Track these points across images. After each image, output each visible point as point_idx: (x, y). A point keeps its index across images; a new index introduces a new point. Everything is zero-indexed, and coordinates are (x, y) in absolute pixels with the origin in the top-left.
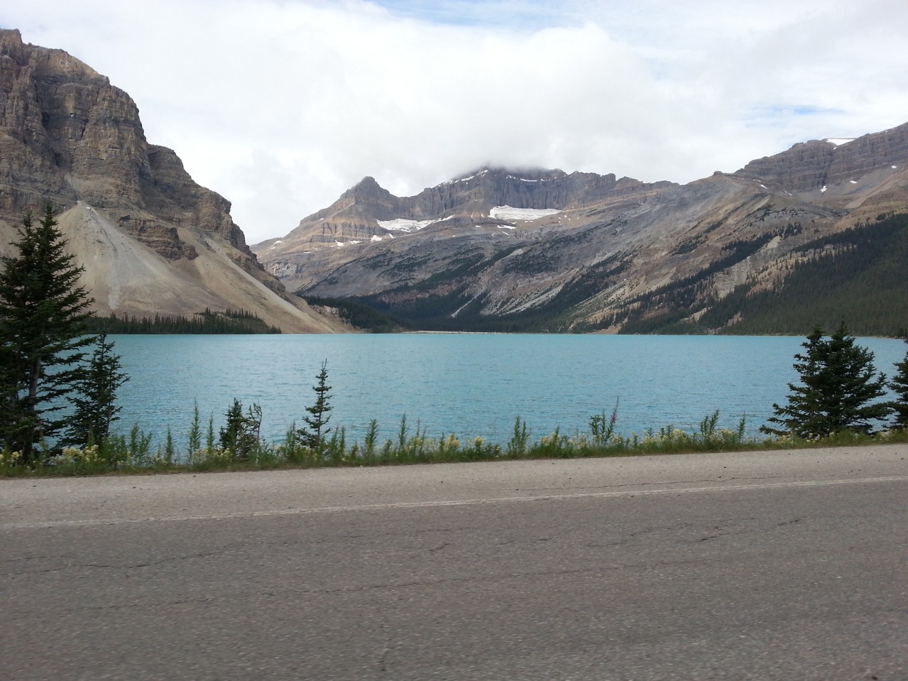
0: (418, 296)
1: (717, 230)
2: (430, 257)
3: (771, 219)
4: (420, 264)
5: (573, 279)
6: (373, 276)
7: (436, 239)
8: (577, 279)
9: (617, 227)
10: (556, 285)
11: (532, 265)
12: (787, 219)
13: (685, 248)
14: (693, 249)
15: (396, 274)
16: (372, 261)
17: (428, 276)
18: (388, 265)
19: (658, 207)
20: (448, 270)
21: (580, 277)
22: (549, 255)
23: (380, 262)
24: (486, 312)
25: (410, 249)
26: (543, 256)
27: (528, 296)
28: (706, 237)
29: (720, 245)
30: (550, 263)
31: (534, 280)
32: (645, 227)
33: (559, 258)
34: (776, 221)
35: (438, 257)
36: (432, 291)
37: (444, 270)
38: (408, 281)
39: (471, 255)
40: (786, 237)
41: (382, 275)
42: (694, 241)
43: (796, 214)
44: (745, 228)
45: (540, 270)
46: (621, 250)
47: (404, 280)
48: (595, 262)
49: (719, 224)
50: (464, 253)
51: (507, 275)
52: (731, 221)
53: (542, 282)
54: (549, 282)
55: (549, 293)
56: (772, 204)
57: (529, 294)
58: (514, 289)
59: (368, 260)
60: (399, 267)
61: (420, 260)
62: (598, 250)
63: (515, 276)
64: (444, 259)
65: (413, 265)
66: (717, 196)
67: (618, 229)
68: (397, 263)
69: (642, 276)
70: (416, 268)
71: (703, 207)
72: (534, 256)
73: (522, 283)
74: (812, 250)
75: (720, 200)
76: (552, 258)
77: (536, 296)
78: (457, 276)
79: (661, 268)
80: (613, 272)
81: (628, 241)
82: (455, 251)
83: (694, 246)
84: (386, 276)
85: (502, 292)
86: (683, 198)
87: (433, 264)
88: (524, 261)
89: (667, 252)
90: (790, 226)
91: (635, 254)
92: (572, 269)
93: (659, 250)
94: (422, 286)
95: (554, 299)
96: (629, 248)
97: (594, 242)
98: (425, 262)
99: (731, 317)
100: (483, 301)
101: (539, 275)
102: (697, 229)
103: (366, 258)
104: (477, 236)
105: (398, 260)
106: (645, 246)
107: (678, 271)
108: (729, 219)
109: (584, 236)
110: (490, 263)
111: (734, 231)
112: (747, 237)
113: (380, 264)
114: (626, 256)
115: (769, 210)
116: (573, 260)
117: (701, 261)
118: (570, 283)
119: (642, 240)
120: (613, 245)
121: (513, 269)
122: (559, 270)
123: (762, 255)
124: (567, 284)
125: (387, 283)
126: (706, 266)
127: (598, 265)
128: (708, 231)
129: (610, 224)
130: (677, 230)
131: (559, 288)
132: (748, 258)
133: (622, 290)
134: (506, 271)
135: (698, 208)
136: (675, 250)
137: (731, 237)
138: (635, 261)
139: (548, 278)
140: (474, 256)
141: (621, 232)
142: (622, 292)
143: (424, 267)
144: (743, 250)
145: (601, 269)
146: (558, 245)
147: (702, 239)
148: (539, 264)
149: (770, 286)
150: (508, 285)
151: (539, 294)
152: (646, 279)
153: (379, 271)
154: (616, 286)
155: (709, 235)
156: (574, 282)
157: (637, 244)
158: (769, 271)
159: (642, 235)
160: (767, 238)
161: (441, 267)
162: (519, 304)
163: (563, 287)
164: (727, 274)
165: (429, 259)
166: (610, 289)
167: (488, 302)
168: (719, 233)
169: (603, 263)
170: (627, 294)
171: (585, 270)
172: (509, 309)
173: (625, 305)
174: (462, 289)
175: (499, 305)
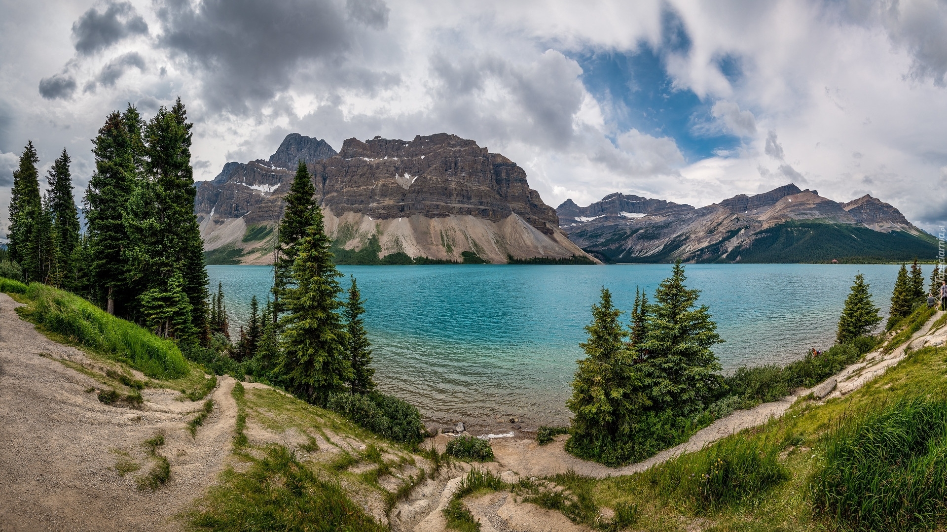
0: (603, 248)
4: (599, 235)
5: (667, 242)
7: (605, 225)
8: (670, 242)
9: (680, 222)
10: (661, 245)
11: (649, 237)
12: (745, 223)
13: (711, 232)
14: (714, 232)
15: (591, 239)
17: (604, 240)
19: (695, 215)
20: (612, 238)
22: (656, 232)
24: (633, 255)
26: (653, 232)
27: (650, 249)
28: (717, 228)
29: (724, 231)
30: (657, 236)
31: (651, 243)
32: (691, 223)
33: (660, 234)
34: (741, 224)
35: (606, 233)
36: (609, 246)
39: (621, 232)
40: (746, 229)
42: (713, 229)
43: (748, 222)
44: (731, 225)
45: (653, 239)
46: (684, 232)
48: (675, 236)
49: (721, 223)
52: (725, 222)
53: (655, 244)
54: (657, 243)
55: (659, 248)
58: (643, 246)
61: (599, 233)
62: (675, 231)
63: (643, 241)
64: (609, 233)
66: (715, 212)
69: (696, 242)
71: (711, 216)
72: (649, 233)
73: (646, 244)
74: (757, 235)
75: (717, 213)
77: (654, 249)
79: (703, 239)
80: (684, 240)
81: (686, 228)
82: (615, 230)
85: (638, 247)
86: (703, 213)
87: (605, 235)
88: (646, 234)
89: (703, 233)
90: (746, 225)
91: (691, 233)
92: (666, 238)
93: (700, 232)
95: (662, 251)
96: (687, 231)
97: (673, 227)
99: (736, 257)
101: (654, 241)
102: (713, 225)
106: (693, 230)
107: (710, 240)
109: (668, 225)
110: (631, 235)
111: (728, 226)
112: (733, 229)
114: (687, 234)
115: (738, 219)
116: (666, 235)
117: (718, 237)
119: (691, 228)
120: (681, 229)
121: (642, 238)
122: (661, 239)
123: (739, 235)
124: (665, 245)
126: (721, 239)
128: (718, 225)
129: (677, 221)
130: (704, 225)
131: (663, 246)
132: (735, 236)
133: (689, 247)
134: (639, 239)
136: (707, 232)
137: (727, 228)
138: (691, 236)
140: (623, 233)
141: (683, 224)
144: (733, 233)
145: (678, 239)
146: (658, 228)
148: (651, 236)
149: (748, 247)
150: (640, 244)
152: (698, 243)
154: (687, 245)
156: (668, 244)
157: (689, 230)
158: (745, 242)
159: (691, 226)
160: (740, 229)
161: (609, 236)
162: (648, 252)
164: (730, 241)
166: (684, 246)
167: (633, 251)
168: (722, 227)
169: (679, 236)
170: (692, 249)
171: (672, 239)
172: (643, 255)
173: (694, 252)
174: (621, 246)
175: (638, 252)
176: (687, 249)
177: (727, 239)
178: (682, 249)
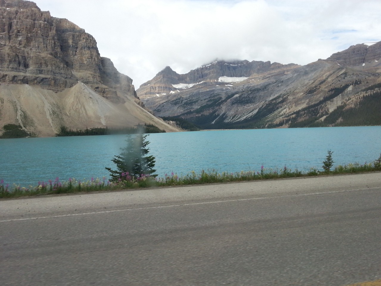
0: (197, 115)
1: (324, 84)
2: (199, 99)
3: (348, 78)
4: (195, 102)
5: (263, 106)
6: (176, 108)
7: (201, 91)
8: (264, 106)
9: (279, 83)
10: (255, 109)
11: (244, 101)
12: (355, 78)
13: (311, 91)
14: (315, 92)
15: (185, 106)
16: (174, 101)
17: (199, 107)
18: (181, 103)
19: (296, 75)
20: (207, 104)
21: (266, 105)
22: (251, 96)
23: (178, 102)
24: (226, 121)
25: (190, 96)
26: (248, 97)
27: (243, 114)
28: (320, 86)
29: (327, 90)
30: (252, 100)
31: (246, 107)
32: (291, 83)
33: (255, 97)
34: (350, 79)
35: (202, 99)
36: (202, 113)
37: (206, 104)
38: (191, 109)
39: (216, 97)
40: (355, 86)
41: (180, 107)
42: (314, 89)
43: (358, 76)
44: (337, 82)
45: (247, 103)
46: (282, 93)
47: (190, 109)
48: (271, 98)
49: (324, 81)
50: (213, 97)
51: (234, 105)
52: (329, 80)
53: (249, 108)
54: (252, 107)
55: (253, 112)
56: (347, 72)
57: (244, 113)
58: (237, 111)
59: (173, 101)
60: (186, 104)
61: (195, 100)
62: (271, 94)
63: (237, 106)
64: (205, 100)
65: (192, 103)
66: (320, 69)
67: (280, 85)
68: (185, 102)
69: (293, 104)
70: (193, 104)
71: (315, 74)
72: (244, 97)
73: (240, 109)
74: (370, 91)
75: (322, 70)
76: (252, 97)
77: (247, 113)
78: (212, 107)
79: (301, 100)
80: (280, 103)
81: (284, 89)
82: (209, 96)
83: (315, 91)
84: (181, 108)
85: (231, 113)
86: (306, 71)
87: (200, 102)
88: (240, 99)
89: (303, 93)
90: (356, 81)
91: (288, 94)
92: (261, 102)
93: (299, 92)
94: (198, 111)
96: (285, 92)
97: (270, 90)
98: (197, 101)
99: (337, 119)
100: (224, 117)
101: (248, 105)
102: (315, 83)
103: (171, 101)
104: (218, 89)
105: (186, 101)
106: (292, 92)
107: (310, 101)
108: (329, 79)
109: (265, 88)
110: (225, 100)
111: (332, 84)
112: (338, 86)
113: (178, 103)
114: (285, 95)
115: (346, 74)
116: (262, 98)
117: (319, 97)
118: (261, 107)
119: (290, 89)
120: (278, 91)
121: (236, 103)
122: (256, 103)
123: (346, 93)
124: (260, 109)
125: (182, 111)
126: (322, 99)
127: (273, 100)
128: (320, 84)
129: (276, 82)
130: (305, 84)
131: (257, 110)
132: (340, 95)
133: (285, 110)
134: (233, 104)
135: (313, 74)
136: (307, 92)
137: (332, 86)
138: (289, 97)
139: (251, 106)
140: (218, 98)
141: (281, 85)
142: (286, 110)
143: (197, 103)
144: (337, 92)
145: (274, 101)
146: (254, 92)
147: (318, 87)
148: (247, 100)
149: (353, 106)
150: (234, 109)
151: (248, 113)
152: (295, 105)
153: (178, 106)
154: (282, 108)
155: (321, 86)
156: (263, 107)
157: (288, 90)
158: (351, 100)
159: (290, 87)
160: (347, 86)
161: (204, 103)
162: (240, 117)
163: (259, 110)
164: (332, 101)
165: (199, 100)
166: (280, 110)
167: (226, 117)
168: (325, 85)
169: (275, 99)
170: (288, 112)
171: (267, 102)
172: (236, 120)
173: (289, 116)
174: (215, 112)
175: (231, 118)
176: (282, 112)
177: (329, 98)
178: (276, 112)
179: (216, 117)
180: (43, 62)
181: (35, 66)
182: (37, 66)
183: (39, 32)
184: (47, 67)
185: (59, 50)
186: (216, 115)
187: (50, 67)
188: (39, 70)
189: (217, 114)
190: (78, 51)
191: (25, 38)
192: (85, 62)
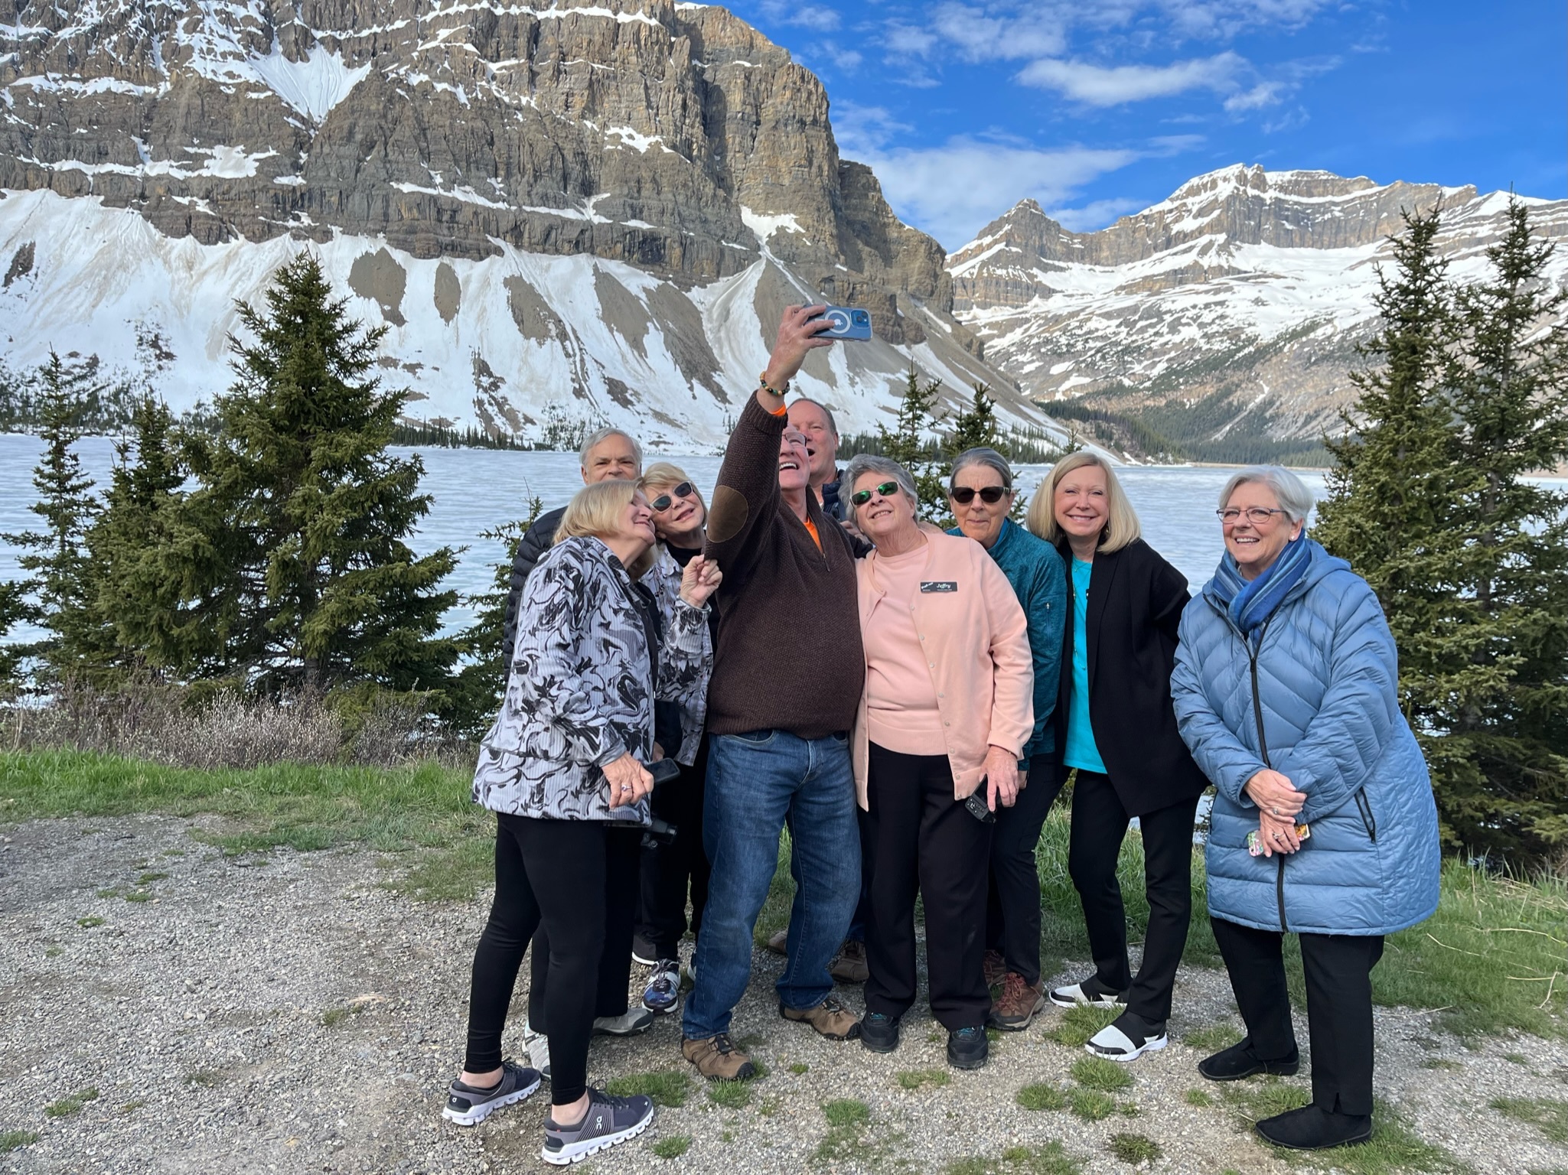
4: (1140, 349)
15: (1100, 365)
24: (1277, 432)
36: (1170, 395)
47: (1116, 375)
51: (1314, 369)
78: (1214, 369)
84: (1083, 369)
85: (1302, 400)
98: (1150, 346)
100: (1269, 412)
121: (1325, 359)
125: (1085, 381)
134: (1311, 362)
165: (1157, 341)
172: (1323, 430)
174: (1228, 392)
175: (1301, 420)
179: (1230, 414)
180: (646, 174)
181: (617, 192)
182: (626, 191)
183: (634, 59)
184: (658, 193)
185: (698, 131)
186: (1230, 404)
187: (670, 196)
188: (632, 206)
189: (1235, 403)
190: (760, 137)
191: (586, 84)
192: (786, 182)
